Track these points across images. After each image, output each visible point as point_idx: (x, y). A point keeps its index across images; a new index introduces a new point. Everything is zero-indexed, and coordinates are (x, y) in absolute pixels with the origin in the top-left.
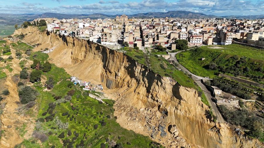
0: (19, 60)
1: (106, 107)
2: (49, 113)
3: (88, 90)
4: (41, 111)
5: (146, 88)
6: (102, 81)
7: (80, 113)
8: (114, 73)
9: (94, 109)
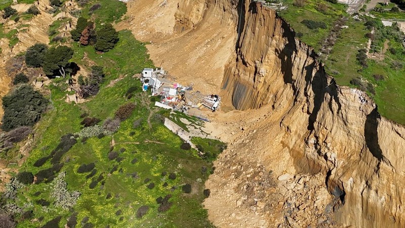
0: (54, 16)
1: (194, 159)
2: (52, 162)
3: (168, 107)
4: (37, 154)
5: (308, 116)
6: (225, 86)
7: (121, 170)
8: (253, 65)
9: (158, 163)
